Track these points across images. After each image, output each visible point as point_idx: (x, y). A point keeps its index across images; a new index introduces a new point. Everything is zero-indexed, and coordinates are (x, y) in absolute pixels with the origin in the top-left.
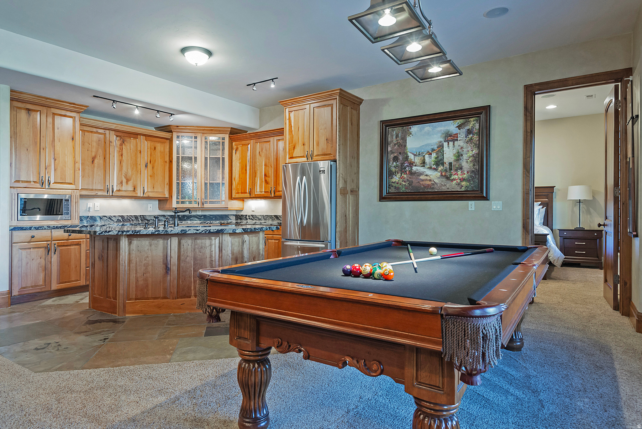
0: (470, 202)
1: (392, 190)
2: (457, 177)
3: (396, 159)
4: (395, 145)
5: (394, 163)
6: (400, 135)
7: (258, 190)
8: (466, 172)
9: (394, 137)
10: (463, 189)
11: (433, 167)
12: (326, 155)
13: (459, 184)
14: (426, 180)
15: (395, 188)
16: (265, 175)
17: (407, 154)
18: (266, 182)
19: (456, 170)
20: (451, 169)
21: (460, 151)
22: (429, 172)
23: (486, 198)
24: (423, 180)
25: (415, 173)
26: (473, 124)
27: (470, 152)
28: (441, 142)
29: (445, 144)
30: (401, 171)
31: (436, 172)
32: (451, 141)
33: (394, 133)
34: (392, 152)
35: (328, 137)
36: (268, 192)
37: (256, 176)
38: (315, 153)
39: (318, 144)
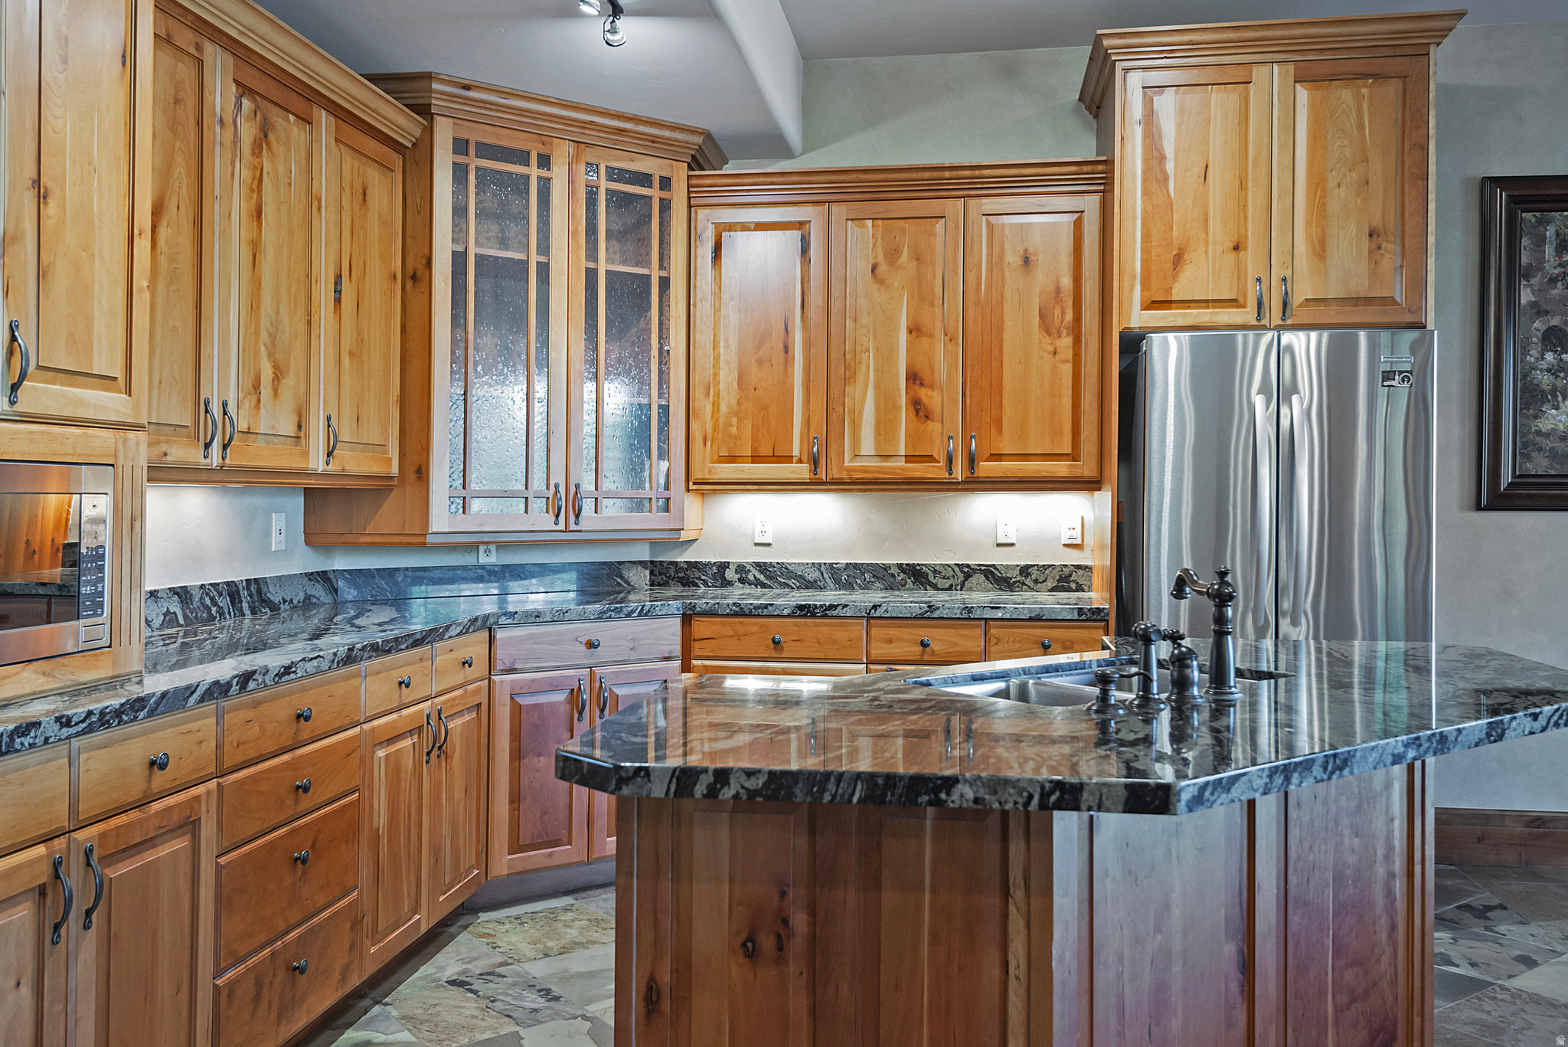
1: (1540, 465)
3: (1555, 338)
4: (1553, 281)
5: (1549, 356)
7: (868, 446)
9: (1550, 248)
12: (1368, 301)
15: (1553, 454)
16: (912, 377)
18: (920, 410)
33: (1550, 232)
34: (1538, 310)
35: (1377, 221)
36: (930, 458)
37: (849, 378)
38: (1303, 291)
39: (1320, 250)
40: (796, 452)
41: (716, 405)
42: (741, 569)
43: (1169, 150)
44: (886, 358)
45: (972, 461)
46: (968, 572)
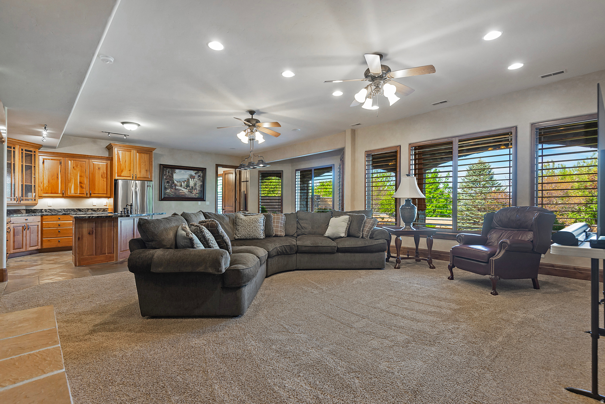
0: (199, 202)
1: (166, 196)
2: (195, 192)
3: (168, 182)
4: (168, 176)
5: (167, 184)
6: (170, 172)
7: (73, 191)
8: (198, 191)
9: (167, 173)
10: (197, 197)
11: (185, 187)
12: (146, 178)
13: (195, 195)
14: (182, 192)
15: (168, 195)
16: (80, 183)
17: (174, 181)
18: (81, 187)
19: (194, 190)
20: (192, 189)
21: (196, 182)
22: (183, 189)
23: (205, 201)
24: (181, 193)
25: (177, 189)
26: (200, 173)
27: (199, 183)
28: (188, 178)
29: (190, 179)
30: (171, 188)
31: (187, 190)
32: (193, 178)
33: (167, 171)
34: (166, 179)
35: (147, 169)
36: (84, 194)
37: (69, 181)
38: (138, 176)
39: (140, 172)
40: (59, 192)
41: (43, 185)
42: (45, 210)
43: (121, 158)
44: (76, 180)
45: (90, 194)
46: (88, 209)
